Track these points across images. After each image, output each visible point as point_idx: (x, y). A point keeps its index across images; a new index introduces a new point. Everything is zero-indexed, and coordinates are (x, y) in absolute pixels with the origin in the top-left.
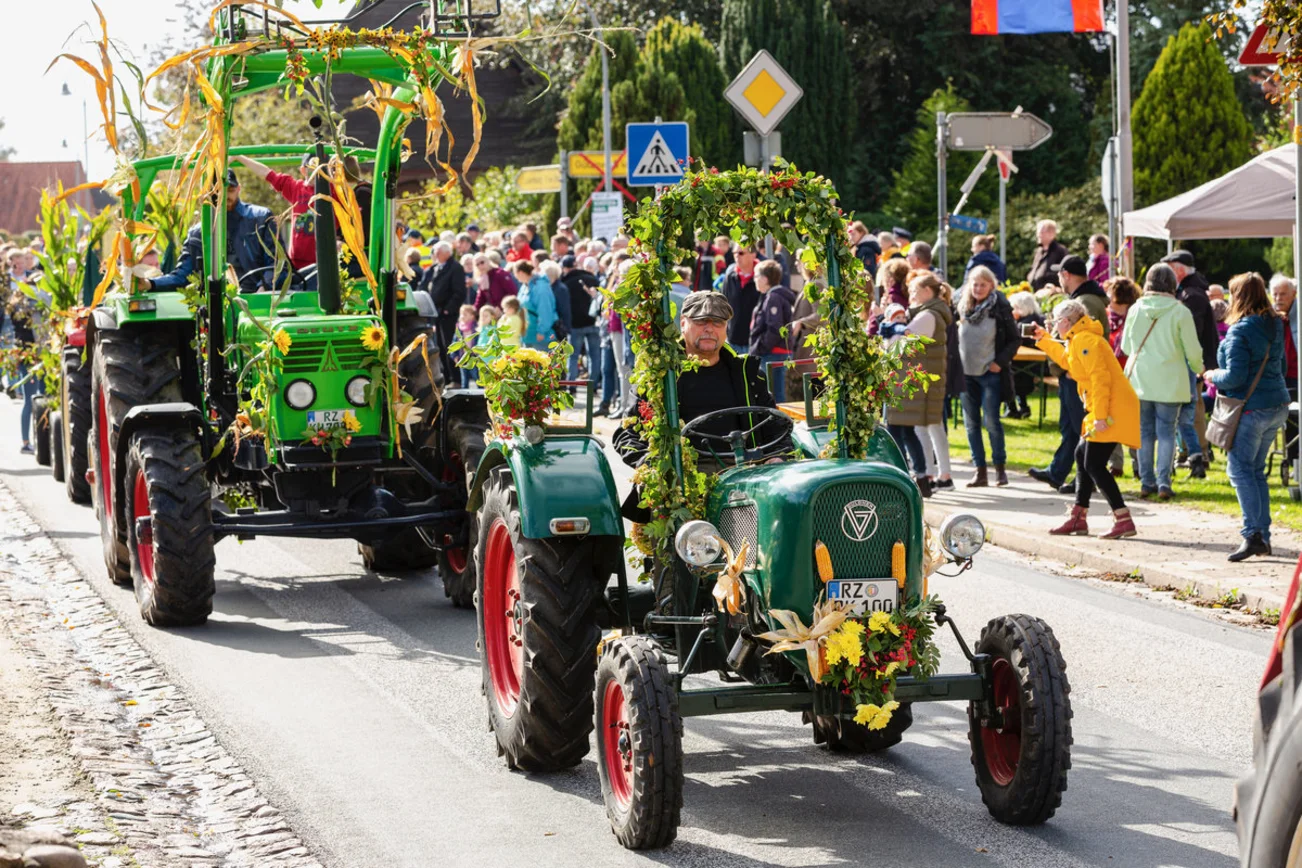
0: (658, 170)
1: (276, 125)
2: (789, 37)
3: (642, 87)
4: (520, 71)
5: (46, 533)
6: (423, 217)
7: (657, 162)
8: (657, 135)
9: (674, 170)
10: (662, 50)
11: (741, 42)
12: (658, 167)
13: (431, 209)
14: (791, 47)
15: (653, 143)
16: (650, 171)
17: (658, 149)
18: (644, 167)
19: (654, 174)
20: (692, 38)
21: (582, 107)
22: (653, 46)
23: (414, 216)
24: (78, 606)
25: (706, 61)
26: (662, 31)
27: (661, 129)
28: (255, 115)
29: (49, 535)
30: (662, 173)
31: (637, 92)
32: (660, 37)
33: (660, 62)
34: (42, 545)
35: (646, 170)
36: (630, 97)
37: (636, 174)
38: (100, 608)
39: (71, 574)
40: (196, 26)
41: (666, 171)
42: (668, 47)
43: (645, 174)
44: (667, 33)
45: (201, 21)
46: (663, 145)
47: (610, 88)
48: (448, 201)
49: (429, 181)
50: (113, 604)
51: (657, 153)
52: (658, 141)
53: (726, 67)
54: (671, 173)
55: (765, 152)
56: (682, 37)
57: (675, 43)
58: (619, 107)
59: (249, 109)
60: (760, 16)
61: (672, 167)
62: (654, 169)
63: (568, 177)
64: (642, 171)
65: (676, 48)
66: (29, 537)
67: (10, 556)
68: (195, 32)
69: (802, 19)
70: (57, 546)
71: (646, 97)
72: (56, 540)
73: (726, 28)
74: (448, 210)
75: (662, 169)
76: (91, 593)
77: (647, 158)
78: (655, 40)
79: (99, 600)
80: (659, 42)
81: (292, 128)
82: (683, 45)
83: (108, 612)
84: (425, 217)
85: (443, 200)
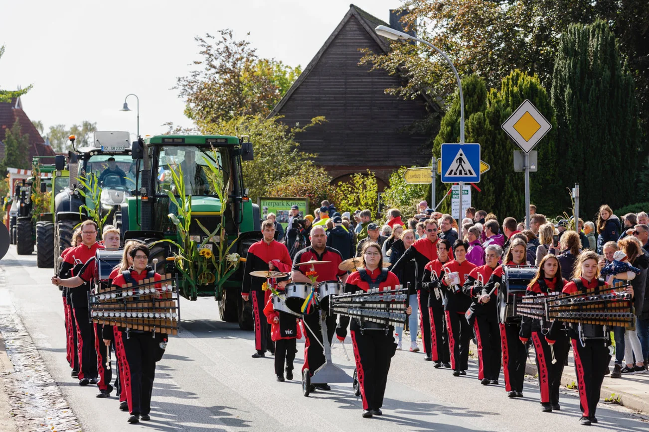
0: (461, 173)
1: (260, 135)
2: (598, 83)
3: (488, 117)
4: (425, 101)
5: (57, 383)
6: (352, 197)
7: (460, 168)
8: (461, 151)
9: (471, 173)
10: (512, 92)
11: (565, 86)
12: (461, 171)
13: (357, 193)
14: (599, 91)
15: (458, 156)
16: (455, 174)
17: (460, 160)
18: (452, 171)
19: (458, 175)
20: (532, 83)
21: (449, 128)
22: (506, 89)
23: (346, 198)
24: (61, 421)
25: (540, 99)
26: (512, 79)
27: (463, 147)
28: (247, 127)
29: (57, 384)
30: (463, 175)
31: (485, 120)
32: (511, 83)
33: (510, 98)
34: (52, 389)
35: (453, 173)
36: (480, 123)
37: (447, 175)
38: (74, 422)
39: (64, 404)
40: (215, 67)
41: (466, 174)
42: (516, 89)
43: (452, 175)
44: (515, 81)
45: (217, 63)
46: (464, 157)
47: (467, 117)
48: (368, 188)
49: (356, 174)
50: (81, 420)
51: (460, 162)
52: (461, 155)
53: (554, 103)
54: (469, 175)
55: (527, 164)
56: (526, 83)
57: (521, 86)
58: (473, 130)
59: (243, 123)
60: (578, 70)
61: (469, 171)
62: (458, 172)
63: (436, 174)
64: (450, 174)
65: (521, 90)
66: (46, 385)
67: (32, 395)
68: (213, 70)
69: (608, 73)
70: (61, 390)
71: (491, 123)
72: (61, 387)
73: (556, 77)
74: (368, 194)
75: (463, 172)
76: (72, 414)
77: (454, 165)
78: (508, 85)
79: (75, 418)
80: (510, 86)
81: (270, 137)
82: (525, 88)
83: (77, 424)
84: (353, 198)
85: (365, 187)
